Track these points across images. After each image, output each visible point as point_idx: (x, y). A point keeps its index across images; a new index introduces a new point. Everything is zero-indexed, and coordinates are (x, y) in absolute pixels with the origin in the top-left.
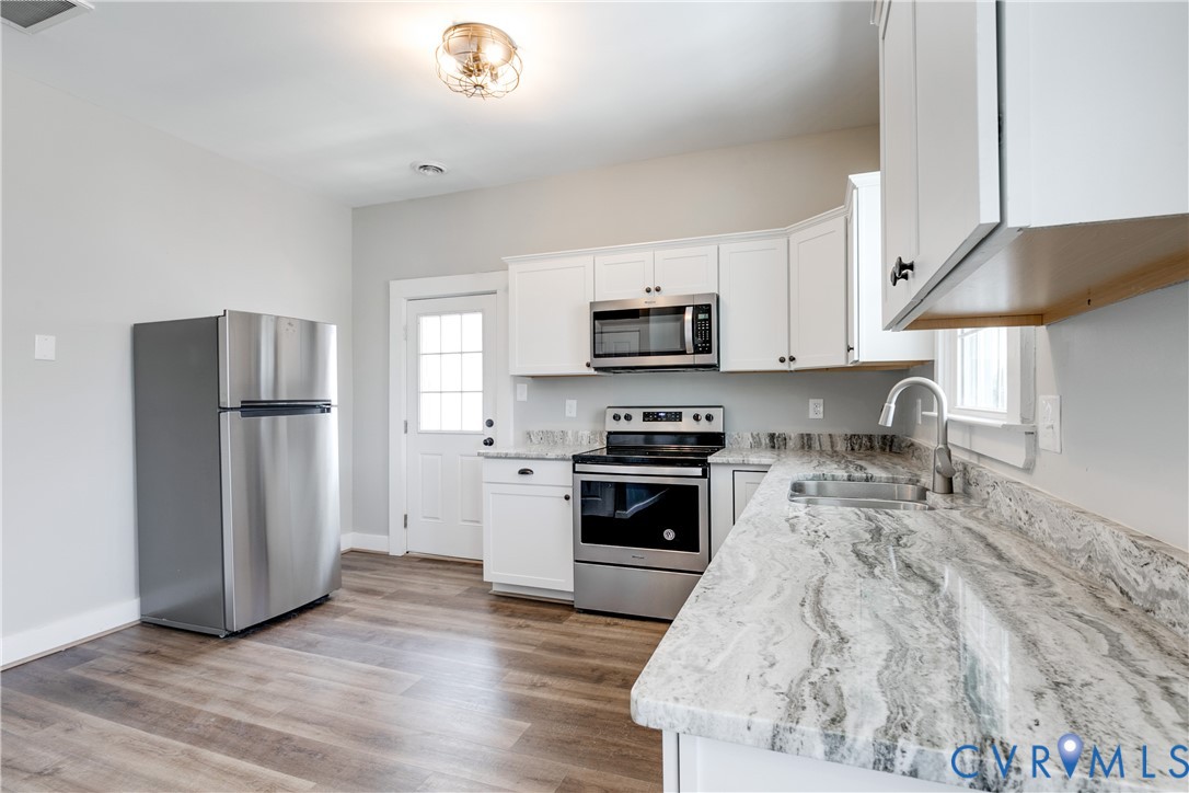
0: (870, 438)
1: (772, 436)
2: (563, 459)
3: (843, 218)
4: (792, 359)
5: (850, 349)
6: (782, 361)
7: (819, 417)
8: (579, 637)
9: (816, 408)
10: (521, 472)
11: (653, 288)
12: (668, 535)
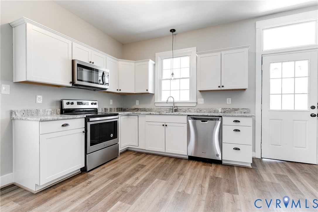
0: (119, 108)
1: (105, 109)
2: (83, 118)
3: (134, 63)
4: (120, 90)
5: (147, 90)
6: (118, 90)
7: (112, 104)
8: (108, 173)
9: (111, 102)
10: (63, 126)
11: (92, 62)
12: (112, 135)
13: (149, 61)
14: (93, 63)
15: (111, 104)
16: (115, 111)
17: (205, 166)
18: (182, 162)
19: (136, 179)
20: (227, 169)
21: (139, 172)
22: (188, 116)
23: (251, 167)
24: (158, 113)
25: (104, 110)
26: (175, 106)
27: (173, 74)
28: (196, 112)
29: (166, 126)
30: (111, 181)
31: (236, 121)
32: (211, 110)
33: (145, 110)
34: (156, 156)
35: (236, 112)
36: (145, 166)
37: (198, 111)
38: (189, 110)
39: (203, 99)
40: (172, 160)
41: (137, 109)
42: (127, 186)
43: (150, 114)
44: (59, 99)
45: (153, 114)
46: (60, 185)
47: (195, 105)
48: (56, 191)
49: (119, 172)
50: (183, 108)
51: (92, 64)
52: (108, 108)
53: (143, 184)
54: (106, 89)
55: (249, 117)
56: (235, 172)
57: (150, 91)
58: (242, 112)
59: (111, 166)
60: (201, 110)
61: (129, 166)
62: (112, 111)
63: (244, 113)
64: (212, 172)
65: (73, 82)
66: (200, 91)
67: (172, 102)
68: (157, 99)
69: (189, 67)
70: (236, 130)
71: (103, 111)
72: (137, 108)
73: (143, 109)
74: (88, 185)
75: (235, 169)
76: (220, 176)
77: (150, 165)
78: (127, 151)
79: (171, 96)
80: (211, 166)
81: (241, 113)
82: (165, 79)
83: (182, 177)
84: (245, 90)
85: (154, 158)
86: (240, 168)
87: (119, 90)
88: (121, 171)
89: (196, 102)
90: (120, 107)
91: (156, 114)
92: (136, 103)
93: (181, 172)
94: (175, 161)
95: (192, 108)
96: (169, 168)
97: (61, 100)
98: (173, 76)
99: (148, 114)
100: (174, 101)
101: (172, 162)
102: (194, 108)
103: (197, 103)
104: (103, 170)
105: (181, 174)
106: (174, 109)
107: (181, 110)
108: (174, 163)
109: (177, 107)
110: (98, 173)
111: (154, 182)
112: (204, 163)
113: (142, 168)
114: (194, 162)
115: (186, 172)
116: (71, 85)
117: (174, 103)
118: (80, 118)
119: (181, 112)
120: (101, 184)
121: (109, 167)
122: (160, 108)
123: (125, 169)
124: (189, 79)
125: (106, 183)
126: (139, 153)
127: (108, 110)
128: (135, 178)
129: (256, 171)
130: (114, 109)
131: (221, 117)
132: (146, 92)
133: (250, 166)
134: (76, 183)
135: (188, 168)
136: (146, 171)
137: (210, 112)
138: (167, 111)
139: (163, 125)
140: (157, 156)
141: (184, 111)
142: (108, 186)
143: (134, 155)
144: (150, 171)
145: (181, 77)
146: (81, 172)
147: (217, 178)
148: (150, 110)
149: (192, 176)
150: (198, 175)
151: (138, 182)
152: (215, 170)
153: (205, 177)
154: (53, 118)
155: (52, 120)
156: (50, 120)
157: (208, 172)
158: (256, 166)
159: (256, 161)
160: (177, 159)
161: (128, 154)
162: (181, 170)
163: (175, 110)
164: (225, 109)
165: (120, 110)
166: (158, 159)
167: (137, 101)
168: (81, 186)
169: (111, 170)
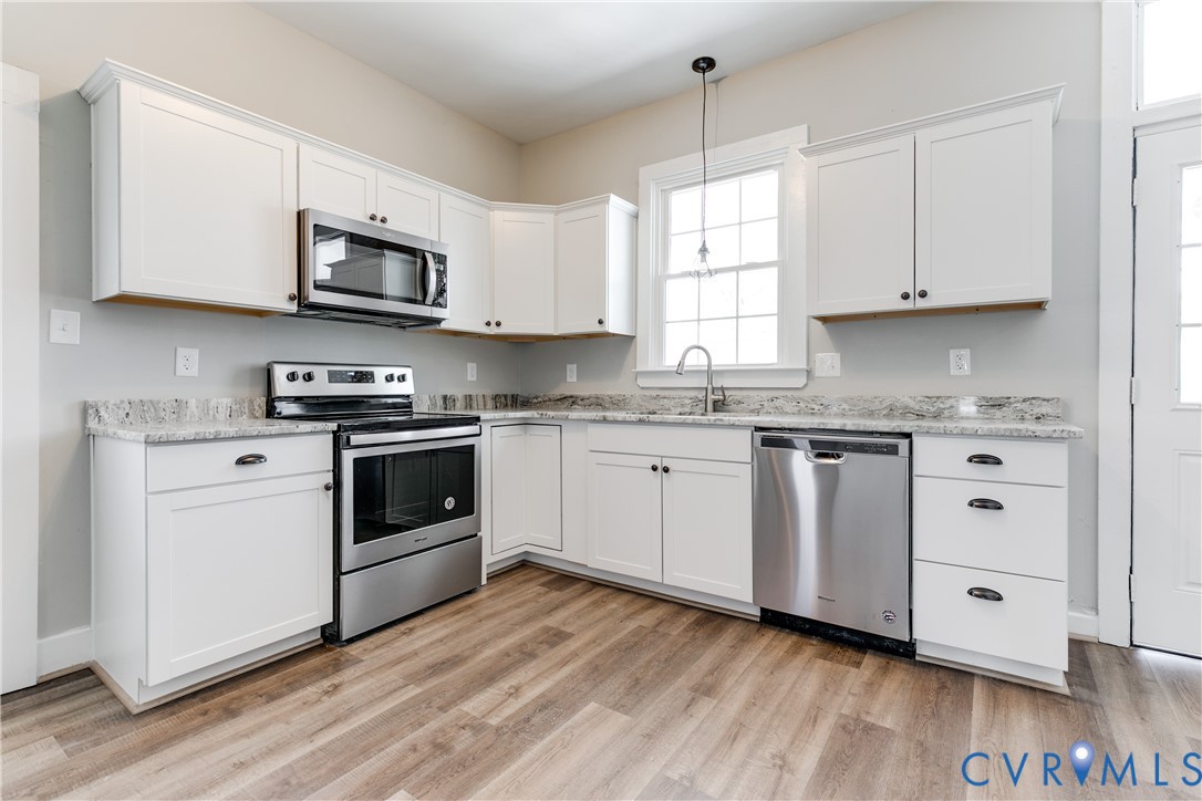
1: (445, 398)
3: (552, 216)
4: (498, 324)
5: (600, 322)
6: (488, 324)
7: (475, 379)
8: (416, 653)
9: (472, 372)
10: (242, 461)
11: (379, 217)
12: (450, 503)
13: (607, 201)
14: (383, 220)
15: (470, 378)
16: (485, 406)
17: (828, 664)
18: (731, 634)
19: (511, 694)
20: (935, 685)
21: (534, 663)
22: (758, 429)
23: (1066, 691)
24: (634, 417)
25: (440, 402)
26: (713, 389)
27: (704, 250)
28: (806, 414)
29: (666, 470)
30: (413, 691)
31: (983, 459)
32: (876, 405)
33: (597, 403)
34: (626, 598)
35: (998, 413)
36: (569, 636)
37: (816, 407)
38: (777, 403)
39: (837, 356)
40: (689, 618)
41: (571, 401)
42: (462, 723)
43: (605, 420)
44: (263, 361)
45: (615, 422)
46: (231, 689)
47: (800, 381)
48: (205, 713)
49: (457, 656)
50: (749, 397)
51: (378, 223)
52: (458, 393)
53: (528, 720)
54: (438, 321)
55: (1049, 438)
56: (970, 708)
57: (616, 324)
58: (1027, 416)
59: (437, 626)
60: (825, 402)
61: (505, 634)
62: (475, 405)
63: (1038, 418)
64: (854, 695)
65: (299, 297)
66: (824, 319)
67: (704, 371)
68: (645, 360)
69: (776, 214)
70: (984, 504)
71: (435, 405)
72: (568, 394)
73: (594, 400)
74: (324, 698)
75: (978, 690)
76: (888, 723)
77: (588, 636)
78: (523, 566)
79: (701, 344)
80: (858, 665)
81: (1023, 419)
82: (679, 272)
83: (705, 707)
84: (1038, 306)
85: (616, 604)
86: (1003, 691)
87: (493, 324)
88: (467, 653)
89: (805, 367)
90: (509, 391)
91: (624, 422)
92: (568, 372)
93: (709, 680)
94: (698, 623)
95: (789, 394)
96: (663, 658)
97: (268, 364)
98: (704, 259)
99: (594, 421)
100: (709, 365)
101: (686, 630)
102: (796, 394)
103: (809, 373)
104: (405, 639)
105: (706, 689)
106: (711, 397)
107: (740, 402)
108: (691, 634)
109: (722, 389)
110: (377, 652)
111: (577, 717)
112: (826, 647)
113: (553, 645)
114: (782, 635)
115: (729, 682)
116: (293, 308)
117: (710, 373)
118: (312, 433)
119: (742, 411)
120: (371, 703)
121: (427, 630)
122: (654, 393)
123: (484, 643)
124: (774, 271)
125: (389, 699)
126: (565, 579)
127: (458, 405)
128: (508, 686)
129: (1089, 716)
130: (480, 400)
131: (908, 436)
132: (597, 329)
133: (1059, 683)
134: (288, 684)
135: (748, 661)
136: (564, 663)
137: (871, 414)
138: (683, 406)
139: (654, 468)
140: (633, 596)
141: (752, 407)
142: (395, 714)
143: (543, 585)
144: (580, 662)
145: (743, 263)
146: (321, 641)
147: (869, 729)
148: (618, 403)
149: (754, 704)
150: (780, 705)
151: (513, 707)
152: (871, 687)
153: (813, 719)
154: (197, 434)
155: (195, 441)
156: (185, 441)
157: (836, 693)
158: (1093, 687)
159: (1096, 657)
160: (711, 618)
161: (521, 579)
162: (711, 672)
163: (715, 402)
164: (938, 398)
165: (509, 403)
166: (630, 610)
167: (569, 366)
168: (295, 701)
169: (432, 644)
